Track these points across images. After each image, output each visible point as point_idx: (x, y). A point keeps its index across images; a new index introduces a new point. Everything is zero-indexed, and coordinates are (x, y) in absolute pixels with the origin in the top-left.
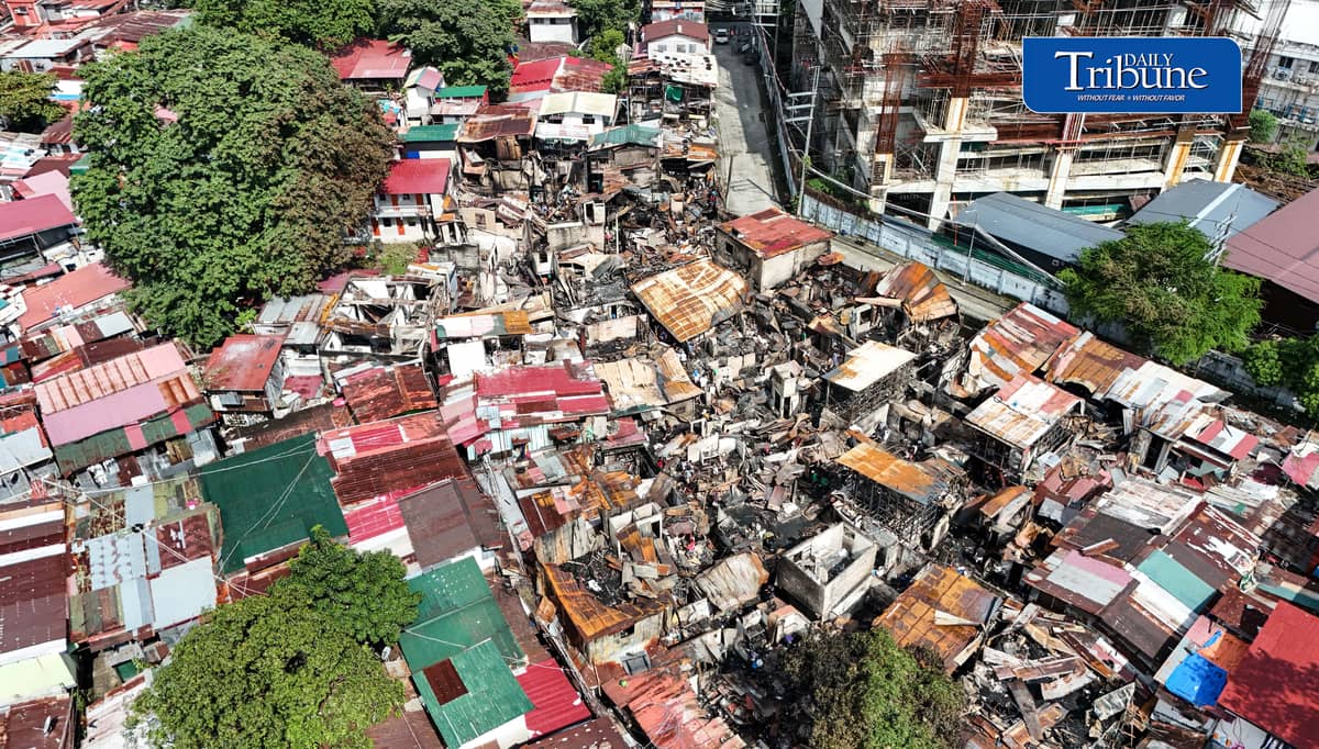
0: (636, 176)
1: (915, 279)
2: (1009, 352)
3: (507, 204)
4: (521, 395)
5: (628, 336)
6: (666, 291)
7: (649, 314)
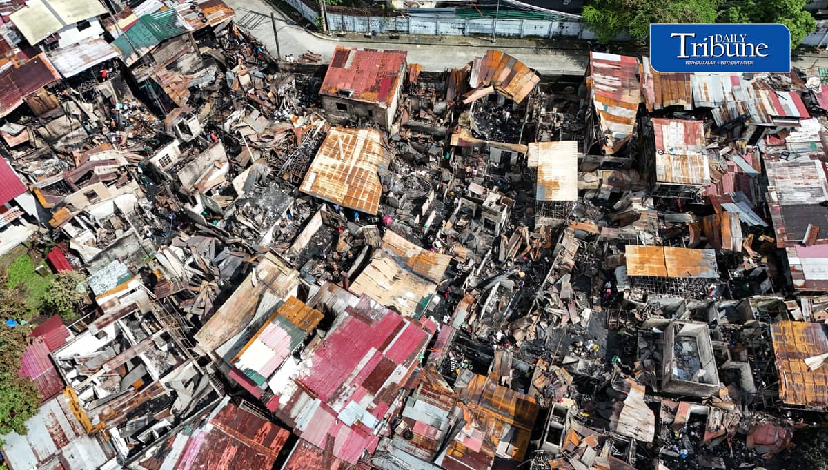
0: (180, 65)
1: (495, 64)
2: (615, 101)
3: (99, 163)
4: (355, 373)
5: (317, 228)
6: (330, 176)
7: (327, 202)
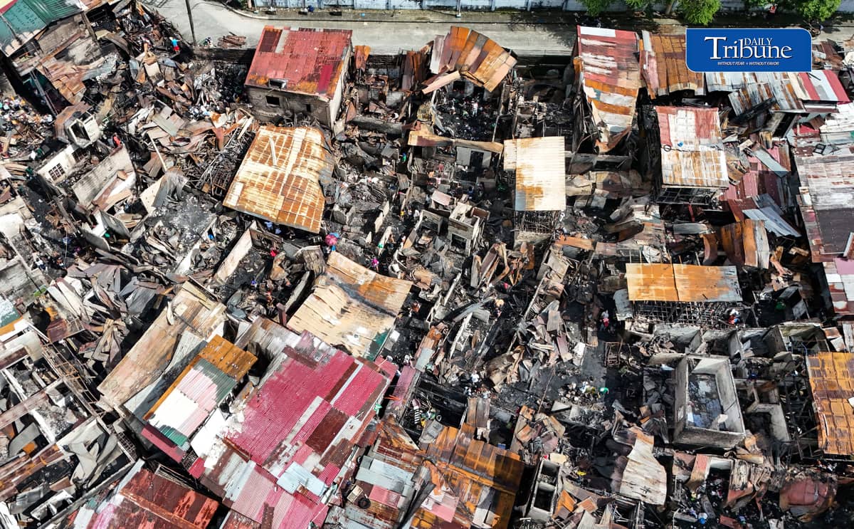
0: (71, 53)
1: (461, 43)
2: (610, 86)
5: (247, 252)
6: (260, 187)
7: (257, 219)
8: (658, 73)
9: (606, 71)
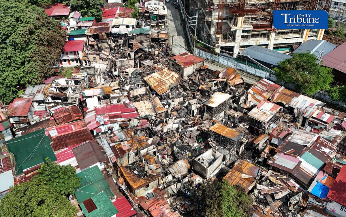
0: (143, 44)
1: (230, 72)
2: (259, 93)
3: (103, 54)
4: (110, 113)
5: (143, 93)
6: (154, 79)
7: (149, 86)
8: (278, 97)
9: (261, 90)
